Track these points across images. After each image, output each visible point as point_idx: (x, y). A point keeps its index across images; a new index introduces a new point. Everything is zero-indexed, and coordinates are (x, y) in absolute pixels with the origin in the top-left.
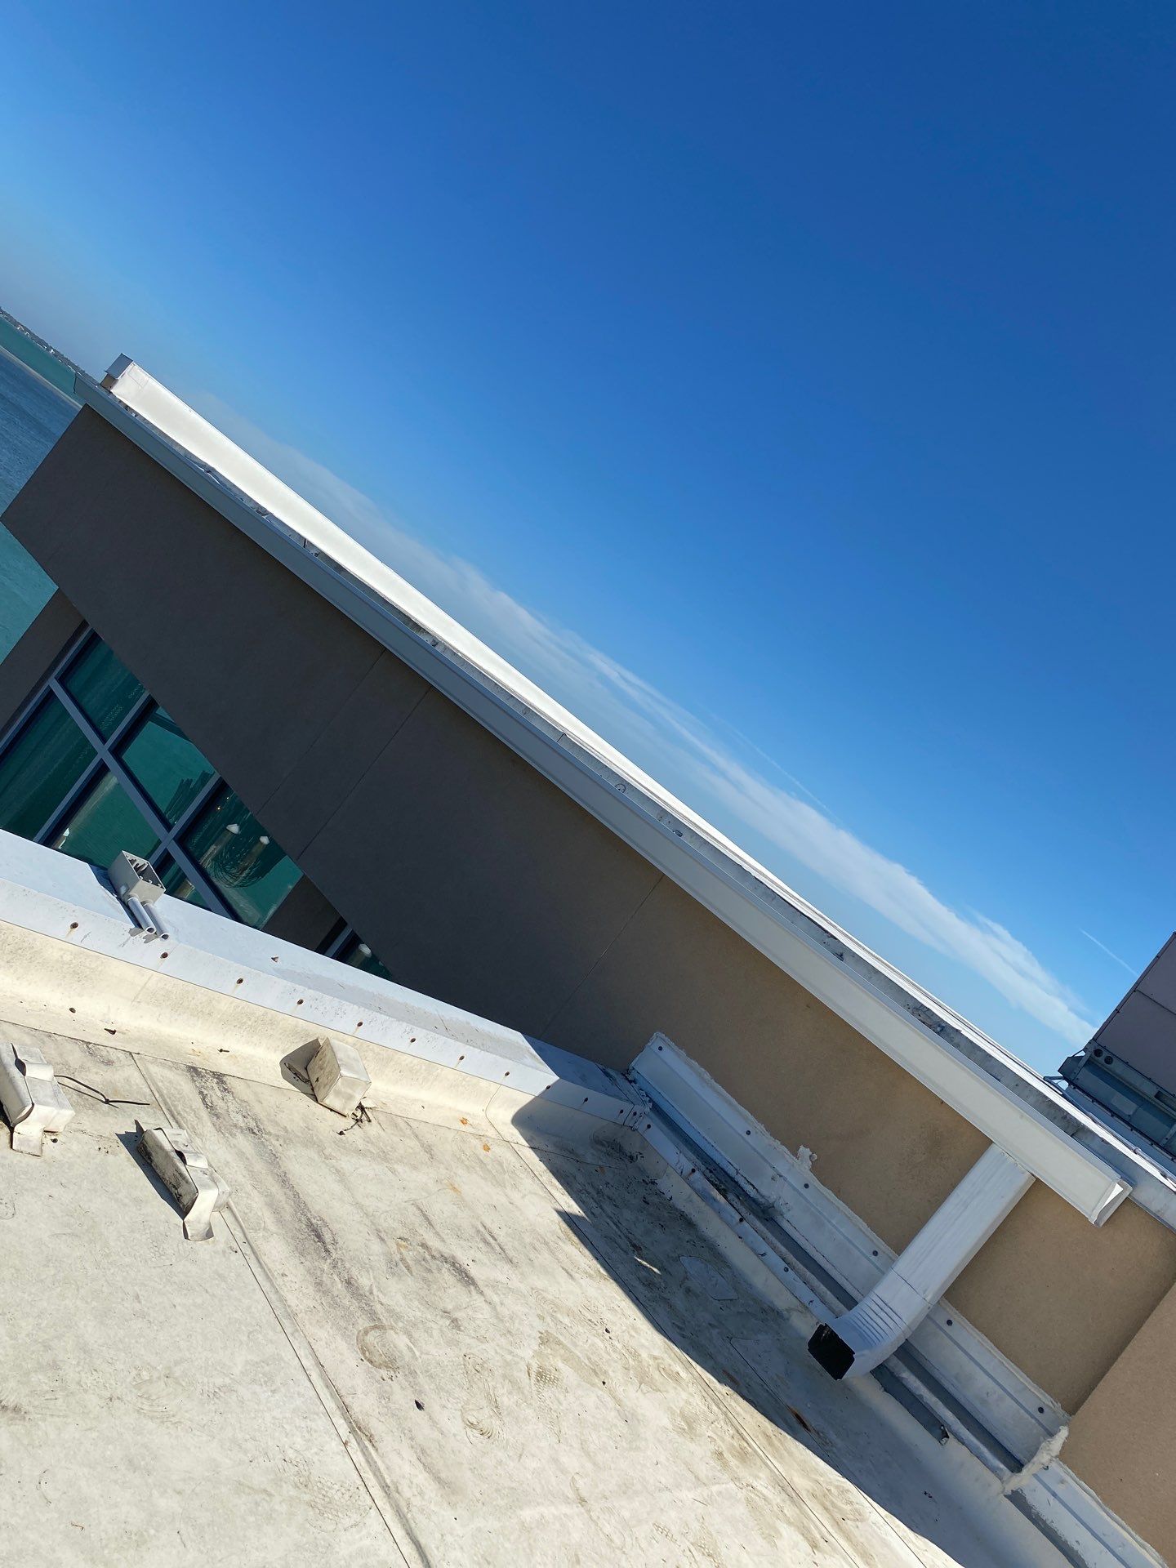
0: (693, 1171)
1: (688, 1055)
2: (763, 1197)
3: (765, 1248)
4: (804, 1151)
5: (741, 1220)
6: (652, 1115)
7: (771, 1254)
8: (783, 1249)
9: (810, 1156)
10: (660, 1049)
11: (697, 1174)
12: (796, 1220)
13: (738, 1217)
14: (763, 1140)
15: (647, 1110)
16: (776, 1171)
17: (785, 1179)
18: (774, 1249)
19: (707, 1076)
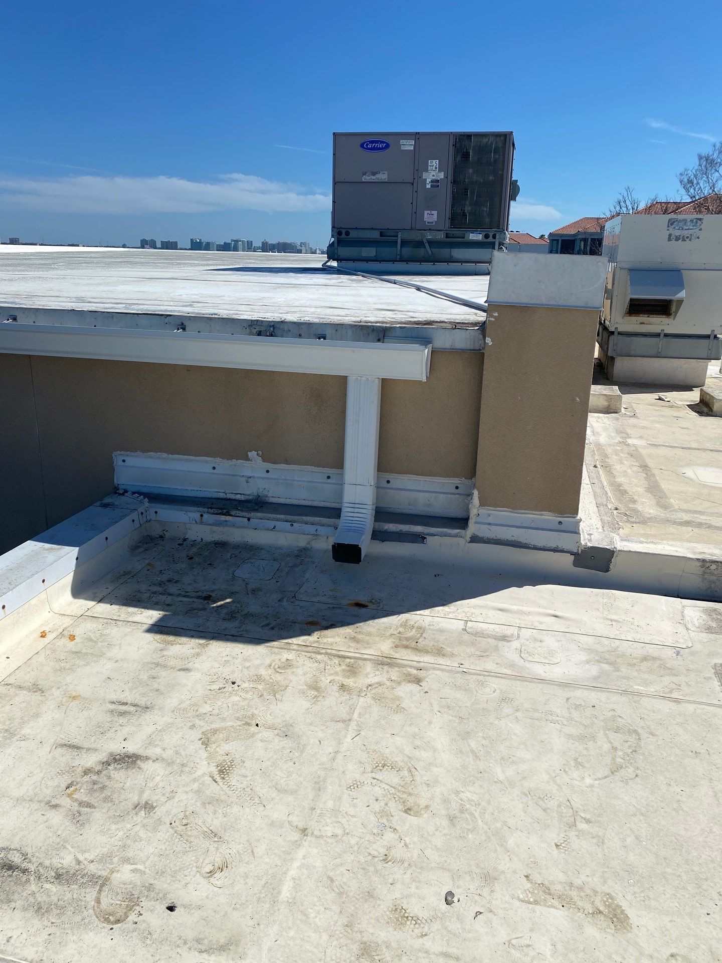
0: (202, 516)
1: (144, 451)
2: (249, 495)
3: (271, 524)
4: (252, 454)
5: (249, 519)
6: (153, 505)
7: (278, 524)
8: (282, 516)
9: (257, 454)
10: (124, 461)
11: (206, 516)
12: (277, 494)
13: (246, 520)
14: (225, 466)
15: (147, 504)
16: (246, 476)
17: (254, 477)
18: (277, 520)
19: (165, 455)
